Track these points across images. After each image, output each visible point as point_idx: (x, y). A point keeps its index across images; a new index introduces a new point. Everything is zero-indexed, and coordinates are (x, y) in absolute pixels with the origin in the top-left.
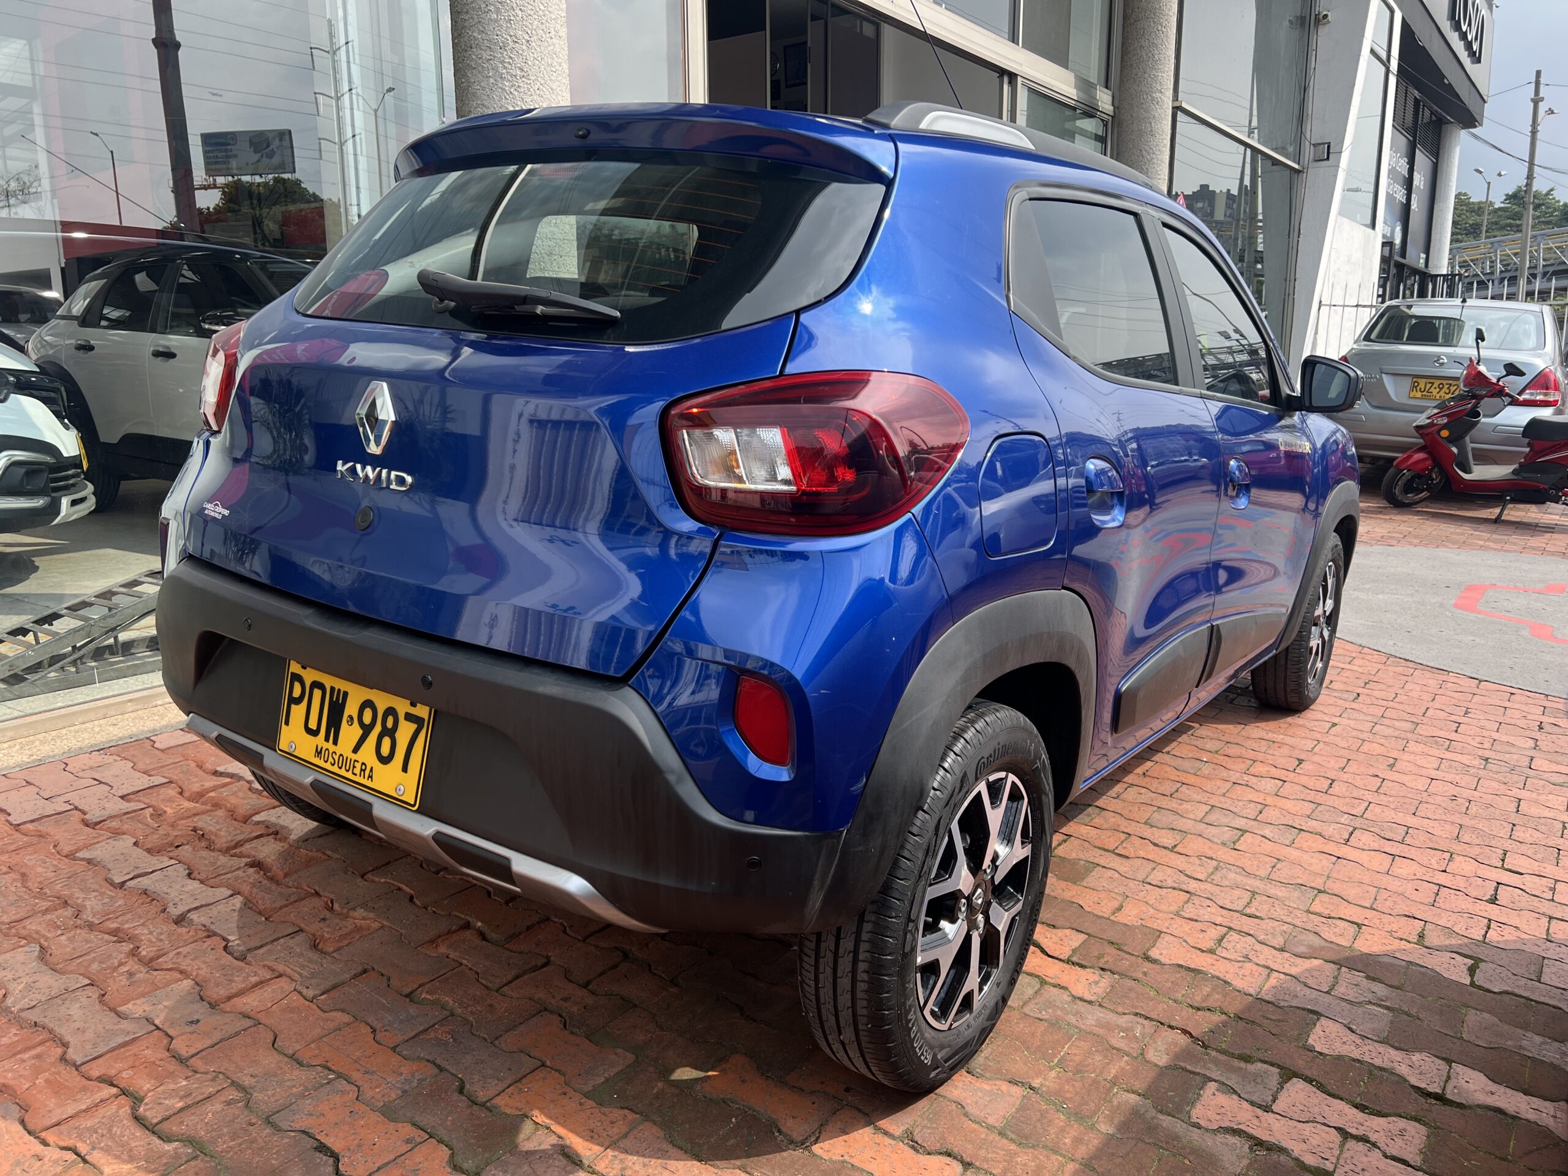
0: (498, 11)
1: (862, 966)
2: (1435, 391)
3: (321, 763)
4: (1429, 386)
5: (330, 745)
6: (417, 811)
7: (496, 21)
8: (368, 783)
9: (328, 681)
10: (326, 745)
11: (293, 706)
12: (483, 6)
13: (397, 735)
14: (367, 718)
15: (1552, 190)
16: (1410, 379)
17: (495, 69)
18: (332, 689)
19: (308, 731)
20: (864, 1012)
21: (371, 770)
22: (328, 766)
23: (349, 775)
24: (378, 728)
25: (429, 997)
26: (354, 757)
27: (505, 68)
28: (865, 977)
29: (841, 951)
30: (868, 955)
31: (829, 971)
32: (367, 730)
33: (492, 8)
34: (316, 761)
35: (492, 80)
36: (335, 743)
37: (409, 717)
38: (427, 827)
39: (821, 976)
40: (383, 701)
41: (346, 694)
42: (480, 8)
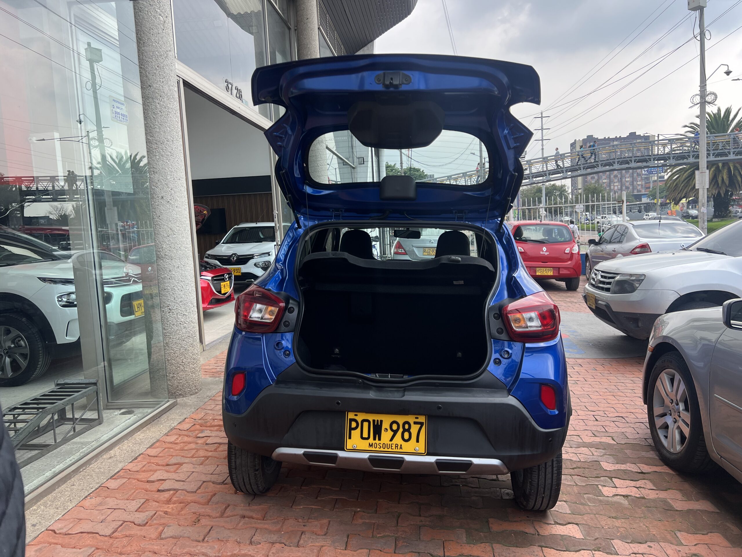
0: (160, 128)
1: (555, 469)
2: (431, 253)
3: (374, 449)
4: (429, 251)
5: (377, 441)
6: (426, 455)
7: (159, 132)
8: (401, 450)
9: (371, 417)
10: (374, 442)
11: (352, 431)
12: (152, 126)
13: (411, 430)
14: (395, 427)
15: (395, 164)
16: (422, 248)
17: (159, 152)
18: (374, 421)
19: (362, 438)
20: (555, 483)
21: (401, 445)
22: (377, 449)
23: (390, 450)
24: (401, 430)
25: (380, 535)
26: (391, 443)
27: (163, 152)
28: (556, 472)
29: (547, 466)
30: (556, 465)
31: (543, 474)
32: (395, 432)
33: (157, 127)
34: (371, 449)
35: (157, 157)
36: (380, 439)
37: (415, 423)
38: (432, 459)
39: (540, 477)
40: (401, 419)
41: (381, 421)
42: (151, 126)
